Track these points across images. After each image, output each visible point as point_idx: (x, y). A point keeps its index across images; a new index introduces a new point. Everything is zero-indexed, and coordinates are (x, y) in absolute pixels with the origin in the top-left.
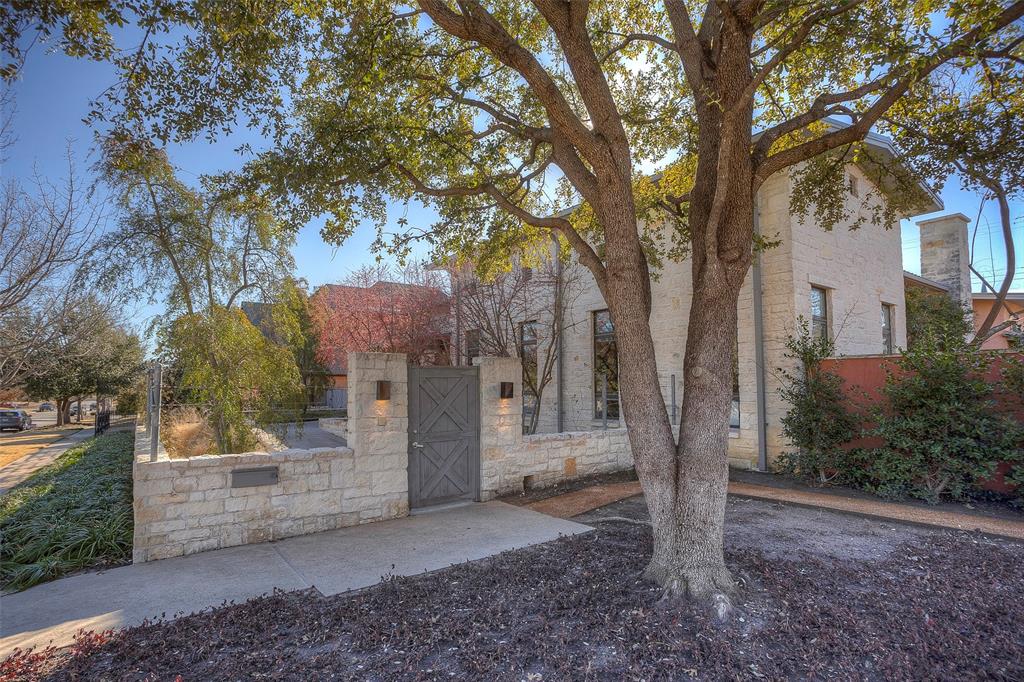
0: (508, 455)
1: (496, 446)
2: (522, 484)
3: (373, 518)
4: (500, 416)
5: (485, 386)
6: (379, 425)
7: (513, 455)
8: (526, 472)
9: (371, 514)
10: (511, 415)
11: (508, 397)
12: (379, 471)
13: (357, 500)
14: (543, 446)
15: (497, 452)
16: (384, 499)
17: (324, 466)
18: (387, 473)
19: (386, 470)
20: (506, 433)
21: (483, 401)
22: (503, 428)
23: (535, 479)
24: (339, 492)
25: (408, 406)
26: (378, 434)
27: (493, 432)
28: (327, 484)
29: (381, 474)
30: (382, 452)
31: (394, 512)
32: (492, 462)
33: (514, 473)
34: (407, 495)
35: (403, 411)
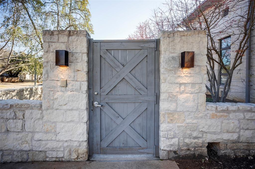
0: (188, 121)
1: (175, 111)
2: (205, 150)
3: (57, 158)
4: (181, 84)
5: (164, 57)
6: (60, 86)
7: (195, 121)
8: (210, 138)
9: (54, 154)
10: (193, 84)
11: (188, 67)
12: (62, 122)
13: (44, 142)
14: (232, 115)
15: (176, 116)
16: (66, 144)
17: (20, 114)
18: (69, 124)
19: (68, 122)
20: (186, 101)
21: (162, 70)
22: (184, 96)
23: (222, 146)
24: (30, 134)
25: (88, 72)
26: (60, 93)
27: (172, 98)
28: (20, 127)
29: (63, 124)
30: (65, 107)
31: (74, 156)
32: (171, 125)
33: (195, 138)
34: (85, 144)
35: (83, 76)
